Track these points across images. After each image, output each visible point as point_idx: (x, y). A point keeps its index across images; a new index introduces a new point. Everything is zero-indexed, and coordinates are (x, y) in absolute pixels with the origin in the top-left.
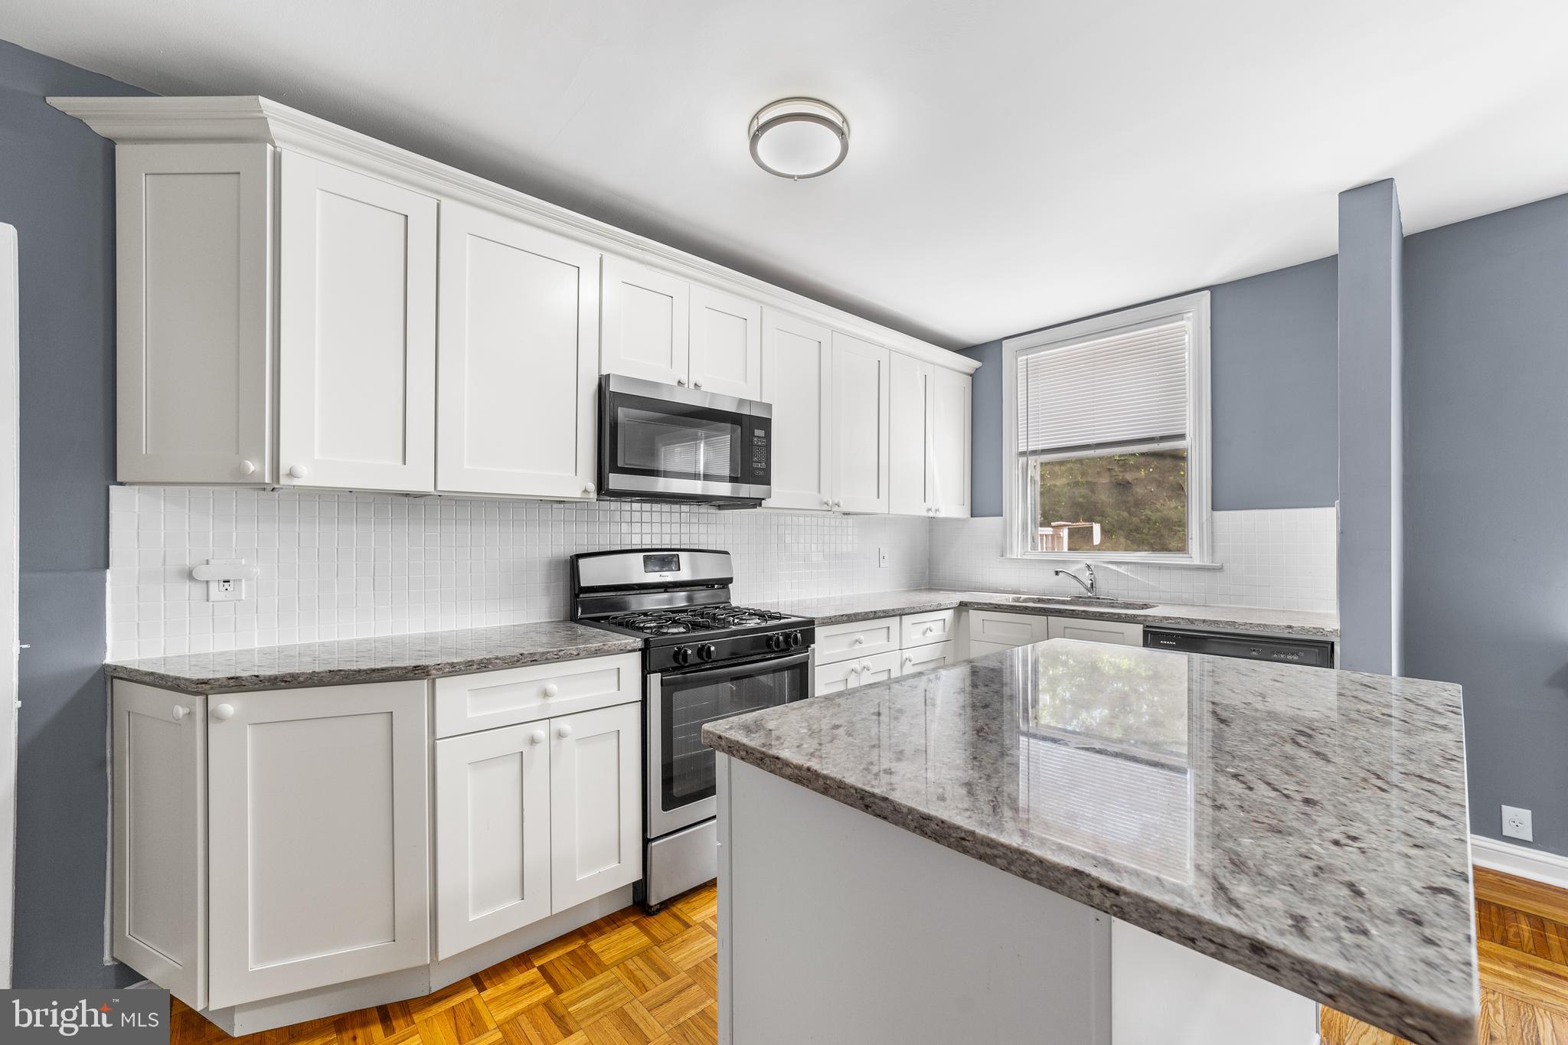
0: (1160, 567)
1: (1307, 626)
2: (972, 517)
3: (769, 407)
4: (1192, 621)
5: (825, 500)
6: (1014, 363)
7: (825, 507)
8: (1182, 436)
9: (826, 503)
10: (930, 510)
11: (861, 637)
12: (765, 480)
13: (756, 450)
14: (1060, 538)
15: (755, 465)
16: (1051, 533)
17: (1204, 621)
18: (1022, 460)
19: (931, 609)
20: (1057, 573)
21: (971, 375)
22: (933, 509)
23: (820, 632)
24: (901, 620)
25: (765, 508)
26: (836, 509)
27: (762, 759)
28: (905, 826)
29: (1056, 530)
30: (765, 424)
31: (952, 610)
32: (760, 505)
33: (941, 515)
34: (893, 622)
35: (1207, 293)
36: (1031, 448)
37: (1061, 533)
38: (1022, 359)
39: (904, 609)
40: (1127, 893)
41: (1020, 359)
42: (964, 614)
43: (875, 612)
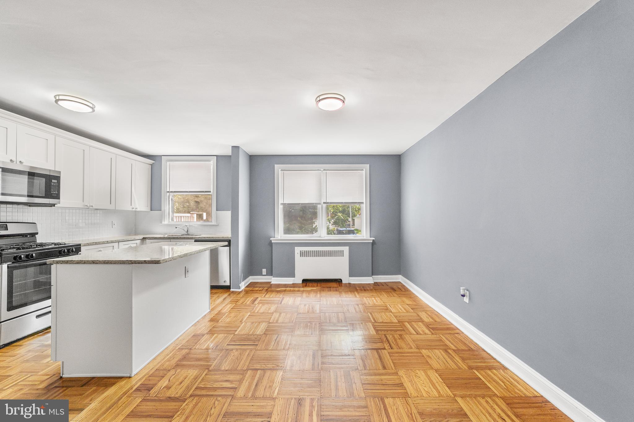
0: (207, 225)
1: (226, 237)
2: (151, 210)
3: (60, 172)
4: (205, 238)
5: (86, 205)
6: (166, 165)
7: (86, 207)
8: (210, 192)
9: (86, 206)
10: (133, 208)
11: (102, 249)
12: (57, 197)
13: (52, 187)
14: (193, 217)
15: (52, 192)
16: (190, 216)
17: (207, 237)
18: (168, 194)
19: (131, 240)
20: (176, 228)
21: (151, 165)
22: (135, 208)
23: (83, 248)
24: (118, 243)
25: (56, 207)
26: (91, 208)
27: (67, 262)
28: (101, 263)
29: (192, 214)
30: (58, 178)
31: (140, 240)
32: (54, 206)
33: (138, 210)
34: (116, 245)
35: (216, 157)
36: (171, 190)
37: (194, 216)
38: (168, 163)
39: (120, 240)
40: (133, 260)
41: (167, 163)
42: (145, 241)
43: (107, 241)
